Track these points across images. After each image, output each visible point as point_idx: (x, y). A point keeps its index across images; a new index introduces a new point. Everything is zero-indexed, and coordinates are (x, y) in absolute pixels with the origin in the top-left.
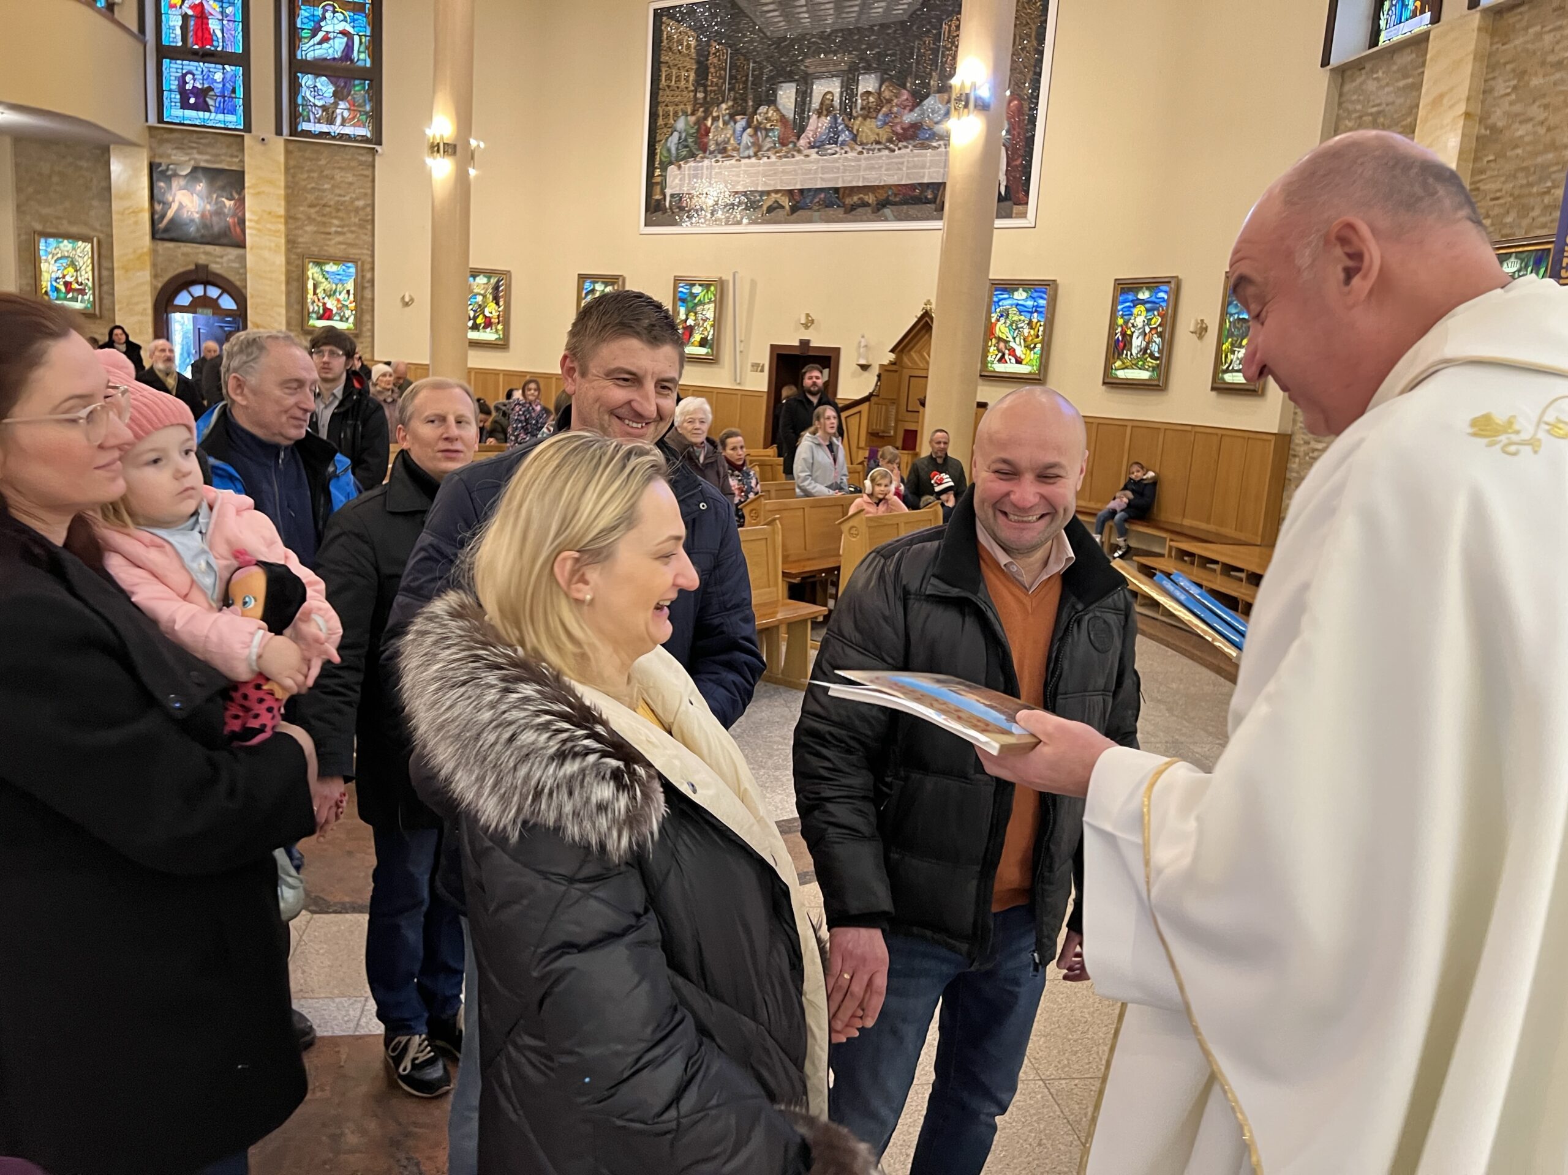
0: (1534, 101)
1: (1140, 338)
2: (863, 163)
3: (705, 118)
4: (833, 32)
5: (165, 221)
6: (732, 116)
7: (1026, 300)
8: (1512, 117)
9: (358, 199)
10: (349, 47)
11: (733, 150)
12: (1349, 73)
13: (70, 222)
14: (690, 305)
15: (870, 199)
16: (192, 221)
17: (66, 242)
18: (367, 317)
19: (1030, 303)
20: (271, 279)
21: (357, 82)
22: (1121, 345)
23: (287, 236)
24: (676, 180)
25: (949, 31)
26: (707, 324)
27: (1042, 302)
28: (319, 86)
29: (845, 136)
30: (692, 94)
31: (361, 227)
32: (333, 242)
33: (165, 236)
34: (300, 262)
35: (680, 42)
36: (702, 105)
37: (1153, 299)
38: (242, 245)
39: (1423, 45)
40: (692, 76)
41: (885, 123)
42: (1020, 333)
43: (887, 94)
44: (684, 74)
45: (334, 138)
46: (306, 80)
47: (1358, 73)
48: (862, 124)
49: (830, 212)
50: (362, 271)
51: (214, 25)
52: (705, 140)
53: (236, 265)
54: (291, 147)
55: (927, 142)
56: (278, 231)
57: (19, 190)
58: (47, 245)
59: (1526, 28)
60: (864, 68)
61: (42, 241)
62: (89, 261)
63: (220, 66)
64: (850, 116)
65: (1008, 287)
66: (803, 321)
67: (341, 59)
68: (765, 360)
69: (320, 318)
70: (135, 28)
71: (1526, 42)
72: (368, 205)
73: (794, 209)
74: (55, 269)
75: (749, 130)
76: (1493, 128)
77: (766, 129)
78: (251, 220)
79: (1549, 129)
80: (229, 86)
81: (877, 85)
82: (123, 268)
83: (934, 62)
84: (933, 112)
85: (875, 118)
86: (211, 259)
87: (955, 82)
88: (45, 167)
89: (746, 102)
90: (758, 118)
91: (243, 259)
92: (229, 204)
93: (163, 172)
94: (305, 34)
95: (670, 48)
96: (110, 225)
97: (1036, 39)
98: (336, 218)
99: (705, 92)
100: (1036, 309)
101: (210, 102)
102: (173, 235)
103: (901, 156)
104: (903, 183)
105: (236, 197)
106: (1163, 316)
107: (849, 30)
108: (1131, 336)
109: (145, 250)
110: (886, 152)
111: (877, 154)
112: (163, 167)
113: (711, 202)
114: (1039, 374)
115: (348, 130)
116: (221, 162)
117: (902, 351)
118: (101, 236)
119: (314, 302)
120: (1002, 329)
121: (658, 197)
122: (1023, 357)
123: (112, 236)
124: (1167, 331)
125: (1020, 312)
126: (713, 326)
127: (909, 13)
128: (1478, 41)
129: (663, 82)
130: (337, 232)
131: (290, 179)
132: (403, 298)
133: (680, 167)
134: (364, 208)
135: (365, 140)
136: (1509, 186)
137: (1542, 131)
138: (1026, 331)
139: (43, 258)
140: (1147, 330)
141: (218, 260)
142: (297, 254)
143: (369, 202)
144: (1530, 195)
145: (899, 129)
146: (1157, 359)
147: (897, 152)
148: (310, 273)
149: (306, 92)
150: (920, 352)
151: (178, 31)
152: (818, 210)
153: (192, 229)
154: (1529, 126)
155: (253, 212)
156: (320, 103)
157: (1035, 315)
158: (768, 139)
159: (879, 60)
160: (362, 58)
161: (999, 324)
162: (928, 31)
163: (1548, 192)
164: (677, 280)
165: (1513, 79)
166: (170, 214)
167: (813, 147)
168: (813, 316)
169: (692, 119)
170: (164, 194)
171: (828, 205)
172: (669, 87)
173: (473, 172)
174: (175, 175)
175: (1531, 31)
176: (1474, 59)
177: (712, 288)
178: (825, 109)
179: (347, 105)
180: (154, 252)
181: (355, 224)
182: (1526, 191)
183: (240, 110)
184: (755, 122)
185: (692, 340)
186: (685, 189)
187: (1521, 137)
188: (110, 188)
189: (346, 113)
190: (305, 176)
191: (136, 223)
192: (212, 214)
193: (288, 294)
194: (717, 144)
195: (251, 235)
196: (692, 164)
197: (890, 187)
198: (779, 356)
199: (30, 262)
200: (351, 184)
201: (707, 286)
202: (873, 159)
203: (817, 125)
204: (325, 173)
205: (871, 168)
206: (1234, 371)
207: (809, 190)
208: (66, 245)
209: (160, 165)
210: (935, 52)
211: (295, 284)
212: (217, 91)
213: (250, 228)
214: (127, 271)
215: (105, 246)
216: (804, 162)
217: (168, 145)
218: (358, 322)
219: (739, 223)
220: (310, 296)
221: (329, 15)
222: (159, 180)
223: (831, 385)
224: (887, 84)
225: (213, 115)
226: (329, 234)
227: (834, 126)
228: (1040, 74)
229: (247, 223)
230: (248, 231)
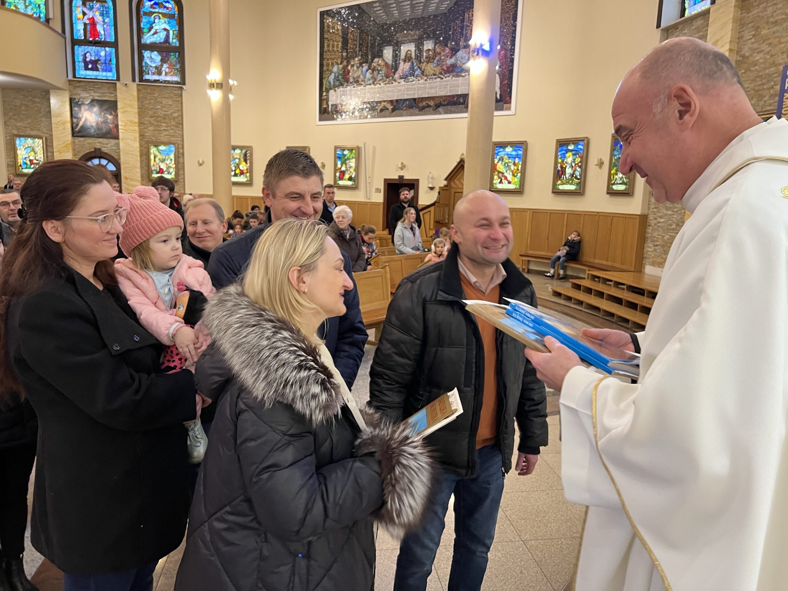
0: (764, 42)
1: (570, 169)
2: (428, 85)
3: (347, 66)
4: (410, 20)
5: (79, 127)
6: (361, 64)
7: (512, 151)
8: (753, 50)
9: (174, 113)
10: (167, 36)
11: (362, 81)
12: (670, 31)
13: (31, 129)
14: (343, 160)
15: (432, 103)
16: (92, 126)
17: (29, 139)
18: (181, 172)
19: (514, 153)
20: (132, 155)
21: (172, 54)
22: (561, 172)
23: (140, 132)
24: (334, 97)
25: (469, 17)
26: (352, 170)
27: (520, 152)
28: (153, 56)
29: (418, 72)
30: (340, 54)
31: (177, 127)
32: (163, 135)
33: (79, 134)
34: (146, 145)
35: (333, 28)
36: (345, 59)
37: (576, 149)
38: (117, 137)
39: (707, 16)
40: (340, 44)
41: (438, 65)
42: (510, 169)
43: (438, 50)
44: (335, 43)
45: (161, 82)
46: (146, 54)
47: (675, 31)
48: (426, 66)
49: (412, 111)
50: (178, 149)
51: (99, 28)
52: (348, 77)
53: (115, 148)
54: (140, 87)
55: (459, 74)
56: (135, 130)
57: (5, 114)
58: (20, 141)
59: (758, 5)
60: (426, 37)
61: (18, 139)
62: (42, 149)
63: (103, 48)
64: (420, 62)
65: (503, 145)
66: (400, 166)
67: (164, 43)
68: (382, 186)
69: (158, 173)
70: (60, 31)
72: (179, 116)
73: (393, 110)
74: (24, 152)
75: (370, 71)
76: (743, 56)
77: (379, 71)
78: (121, 125)
79: (772, 56)
80: (108, 58)
81: (433, 46)
82: (58, 151)
83: (462, 33)
84: (462, 58)
85: (433, 62)
86: (102, 145)
87: (472, 42)
88: (18, 103)
89: (368, 57)
90: (373, 64)
91: (118, 145)
92: (110, 117)
93: (77, 103)
94: (145, 30)
95: (329, 31)
96: (51, 130)
97: (513, 20)
98: (164, 122)
99: (347, 52)
100: (517, 156)
101: (99, 66)
102: (83, 134)
103: (447, 81)
104: (448, 94)
105: (114, 113)
106: (581, 157)
107: (418, 18)
108: (565, 168)
109: (69, 142)
110: (439, 79)
111: (434, 81)
112: (77, 100)
113: (351, 108)
114: (520, 189)
115: (168, 78)
116: (105, 96)
117: (450, 179)
118: (47, 135)
119: (154, 165)
120: (500, 167)
121: (325, 106)
122: (511, 180)
123: (52, 136)
124: (584, 165)
125: (509, 158)
126: (355, 170)
127: (448, 9)
128: (734, 12)
129: (326, 48)
130: (164, 130)
131: (140, 104)
132: (199, 162)
133: (335, 91)
134: (177, 117)
135: (177, 83)
136: (753, 85)
137: (768, 57)
138: (512, 167)
139: (18, 148)
140: (573, 165)
141: (106, 146)
142: (145, 141)
143: (180, 114)
144: (763, 89)
145: (445, 68)
146: (578, 179)
147: (445, 79)
148: (152, 151)
149: (147, 60)
150: (459, 180)
151: (82, 32)
152: (405, 110)
153: (92, 131)
154: (761, 55)
155: (122, 121)
156: (154, 65)
157: (517, 159)
158: (379, 75)
159: (433, 33)
160: (174, 41)
161: (499, 164)
162: (458, 18)
163: (772, 88)
164: (336, 148)
165: (753, 31)
166: (81, 124)
167: (402, 78)
168: (405, 163)
169: (341, 66)
170: (77, 113)
171: (411, 107)
172: (328, 50)
173: (231, 97)
174: (83, 104)
175: (761, 6)
176: (733, 22)
177: (354, 151)
178: (408, 58)
179: (168, 66)
180: (74, 142)
181: (173, 125)
182: (761, 88)
183: (114, 70)
184: (372, 67)
185: (345, 178)
186: (338, 102)
187: (757, 60)
188: (50, 112)
189: (167, 70)
190: (147, 102)
191: (64, 129)
192: (101, 123)
193: (141, 162)
194: (354, 78)
195: (122, 132)
196: (341, 89)
197: (441, 97)
198: (389, 184)
199: (12, 150)
200: (170, 105)
201: (351, 150)
202: (432, 83)
203: (404, 67)
204: (158, 100)
205: (431, 88)
206: (617, 184)
207: (401, 100)
208: (30, 141)
209: (75, 99)
210: (462, 28)
211: (145, 157)
212: (102, 61)
213: (121, 129)
214: (60, 153)
215: (49, 141)
216: (397, 86)
217: (79, 89)
218: (177, 174)
219: (366, 117)
220: (152, 162)
221: (157, 21)
222: (75, 107)
223: (415, 198)
224: (438, 45)
225: (101, 73)
226: (161, 131)
227: (412, 68)
228: (515, 37)
229: (120, 127)
230: (120, 131)
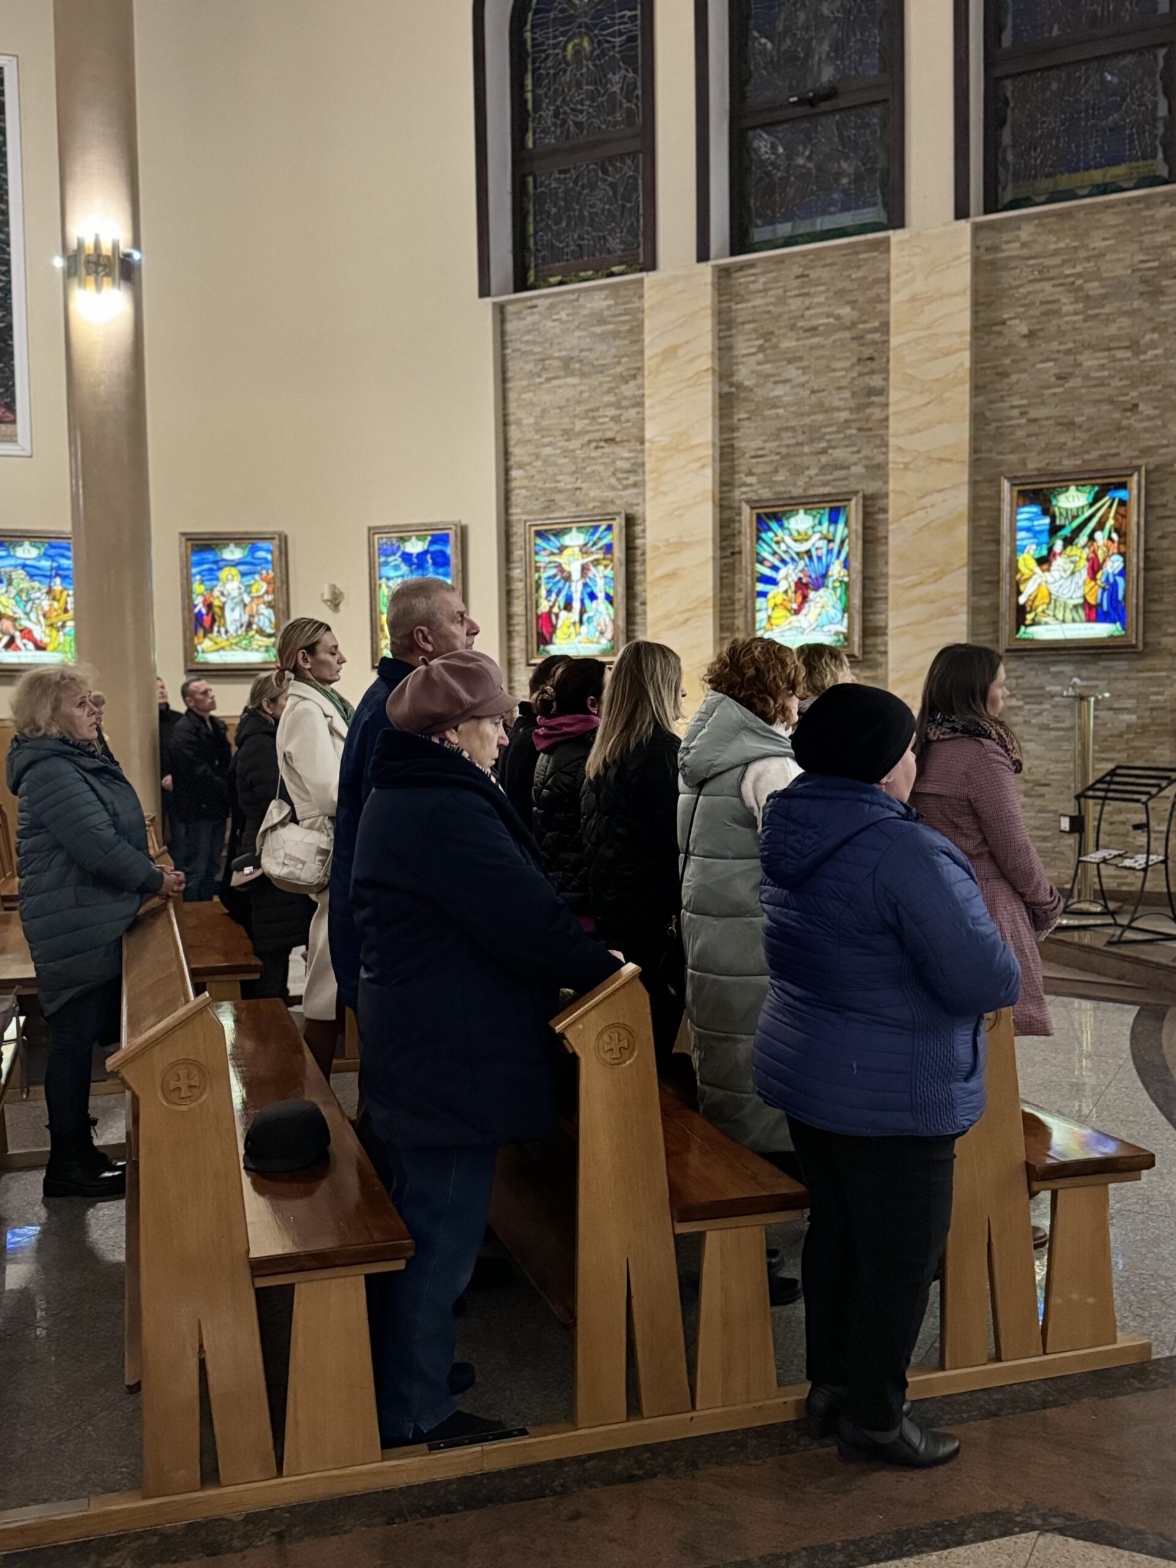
1: (238, 610)
8: (764, 377)
27: (65, 563)
37: (249, 559)
71: (768, 304)
76: (739, 387)
108: (222, 608)
122: (46, 640)
140: (247, 599)
144: (803, 454)
146: (269, 636)
154: (787, 387)
163: (824, 451)
165: (757, 339)
175: (770, 293)
182: (797, 450)
187: (778, 397)
